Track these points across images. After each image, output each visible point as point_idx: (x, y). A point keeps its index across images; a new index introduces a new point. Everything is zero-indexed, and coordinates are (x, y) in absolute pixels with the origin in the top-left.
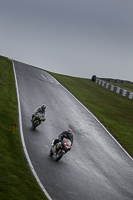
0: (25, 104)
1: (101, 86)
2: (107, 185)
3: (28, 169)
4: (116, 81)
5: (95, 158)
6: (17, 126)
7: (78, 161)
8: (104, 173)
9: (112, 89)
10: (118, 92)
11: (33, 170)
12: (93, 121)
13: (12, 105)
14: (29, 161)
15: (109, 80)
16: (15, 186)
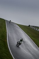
0: (9, 33)
1: (31, 28)
2: (32, 58)
3: (9, 52)
4: (36, 27)
5: (29, 49)
6: (6, 39)
7: (24, 50)
8: (32, 54)
9: (35, 29)
10: (36, 30)
11: (11, 53)
12: (29, 38)
13: (5, 33)
14: (10, 50)
15: (34, 26)
16: (6, 57)
